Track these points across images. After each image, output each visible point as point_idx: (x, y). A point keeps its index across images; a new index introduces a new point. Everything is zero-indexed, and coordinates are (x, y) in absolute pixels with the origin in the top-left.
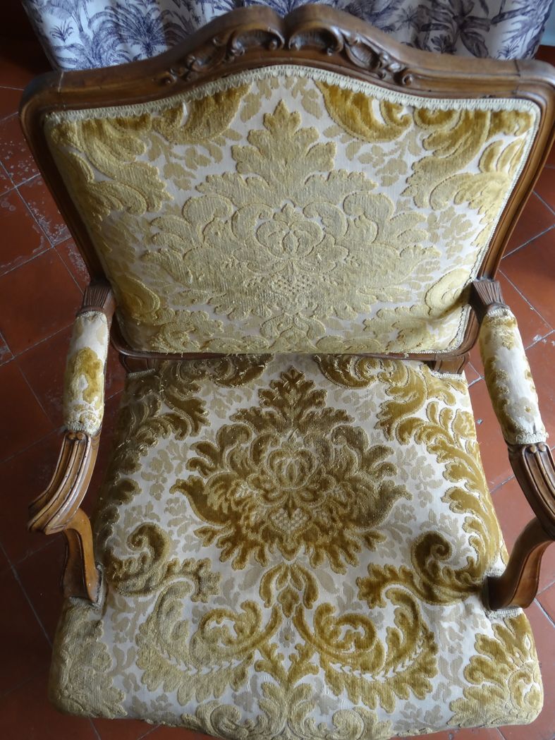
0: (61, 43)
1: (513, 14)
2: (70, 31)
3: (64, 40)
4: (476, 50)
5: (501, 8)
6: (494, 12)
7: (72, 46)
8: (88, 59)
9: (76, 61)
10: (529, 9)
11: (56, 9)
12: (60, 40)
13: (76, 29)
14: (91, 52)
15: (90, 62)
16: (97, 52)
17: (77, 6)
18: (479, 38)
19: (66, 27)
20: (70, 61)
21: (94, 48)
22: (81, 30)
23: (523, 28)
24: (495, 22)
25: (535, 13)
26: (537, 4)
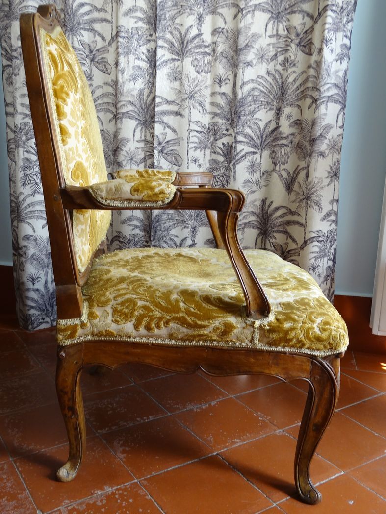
0: (31, 286)
1: (312, 239)
2: (39, 279)
3: (34, 284)
5: (304, 238)
6: (300, 242)
7: (37, 290)
8: (45, 304)
9: (37, 302)
10: (321, 239)
11: (35, 262)
12: (31, 283)
13: (43, 281)
14: (48, 300)
15: (46, 306)
16: (52, 302)
17: (48, 266)
19: (38, 275)
20: (33, 300)
21: (51, 299)
22: (46, 282)
23: (320, 252)
24: (302, 248)
25: (325, 245)
26: (325, 238)
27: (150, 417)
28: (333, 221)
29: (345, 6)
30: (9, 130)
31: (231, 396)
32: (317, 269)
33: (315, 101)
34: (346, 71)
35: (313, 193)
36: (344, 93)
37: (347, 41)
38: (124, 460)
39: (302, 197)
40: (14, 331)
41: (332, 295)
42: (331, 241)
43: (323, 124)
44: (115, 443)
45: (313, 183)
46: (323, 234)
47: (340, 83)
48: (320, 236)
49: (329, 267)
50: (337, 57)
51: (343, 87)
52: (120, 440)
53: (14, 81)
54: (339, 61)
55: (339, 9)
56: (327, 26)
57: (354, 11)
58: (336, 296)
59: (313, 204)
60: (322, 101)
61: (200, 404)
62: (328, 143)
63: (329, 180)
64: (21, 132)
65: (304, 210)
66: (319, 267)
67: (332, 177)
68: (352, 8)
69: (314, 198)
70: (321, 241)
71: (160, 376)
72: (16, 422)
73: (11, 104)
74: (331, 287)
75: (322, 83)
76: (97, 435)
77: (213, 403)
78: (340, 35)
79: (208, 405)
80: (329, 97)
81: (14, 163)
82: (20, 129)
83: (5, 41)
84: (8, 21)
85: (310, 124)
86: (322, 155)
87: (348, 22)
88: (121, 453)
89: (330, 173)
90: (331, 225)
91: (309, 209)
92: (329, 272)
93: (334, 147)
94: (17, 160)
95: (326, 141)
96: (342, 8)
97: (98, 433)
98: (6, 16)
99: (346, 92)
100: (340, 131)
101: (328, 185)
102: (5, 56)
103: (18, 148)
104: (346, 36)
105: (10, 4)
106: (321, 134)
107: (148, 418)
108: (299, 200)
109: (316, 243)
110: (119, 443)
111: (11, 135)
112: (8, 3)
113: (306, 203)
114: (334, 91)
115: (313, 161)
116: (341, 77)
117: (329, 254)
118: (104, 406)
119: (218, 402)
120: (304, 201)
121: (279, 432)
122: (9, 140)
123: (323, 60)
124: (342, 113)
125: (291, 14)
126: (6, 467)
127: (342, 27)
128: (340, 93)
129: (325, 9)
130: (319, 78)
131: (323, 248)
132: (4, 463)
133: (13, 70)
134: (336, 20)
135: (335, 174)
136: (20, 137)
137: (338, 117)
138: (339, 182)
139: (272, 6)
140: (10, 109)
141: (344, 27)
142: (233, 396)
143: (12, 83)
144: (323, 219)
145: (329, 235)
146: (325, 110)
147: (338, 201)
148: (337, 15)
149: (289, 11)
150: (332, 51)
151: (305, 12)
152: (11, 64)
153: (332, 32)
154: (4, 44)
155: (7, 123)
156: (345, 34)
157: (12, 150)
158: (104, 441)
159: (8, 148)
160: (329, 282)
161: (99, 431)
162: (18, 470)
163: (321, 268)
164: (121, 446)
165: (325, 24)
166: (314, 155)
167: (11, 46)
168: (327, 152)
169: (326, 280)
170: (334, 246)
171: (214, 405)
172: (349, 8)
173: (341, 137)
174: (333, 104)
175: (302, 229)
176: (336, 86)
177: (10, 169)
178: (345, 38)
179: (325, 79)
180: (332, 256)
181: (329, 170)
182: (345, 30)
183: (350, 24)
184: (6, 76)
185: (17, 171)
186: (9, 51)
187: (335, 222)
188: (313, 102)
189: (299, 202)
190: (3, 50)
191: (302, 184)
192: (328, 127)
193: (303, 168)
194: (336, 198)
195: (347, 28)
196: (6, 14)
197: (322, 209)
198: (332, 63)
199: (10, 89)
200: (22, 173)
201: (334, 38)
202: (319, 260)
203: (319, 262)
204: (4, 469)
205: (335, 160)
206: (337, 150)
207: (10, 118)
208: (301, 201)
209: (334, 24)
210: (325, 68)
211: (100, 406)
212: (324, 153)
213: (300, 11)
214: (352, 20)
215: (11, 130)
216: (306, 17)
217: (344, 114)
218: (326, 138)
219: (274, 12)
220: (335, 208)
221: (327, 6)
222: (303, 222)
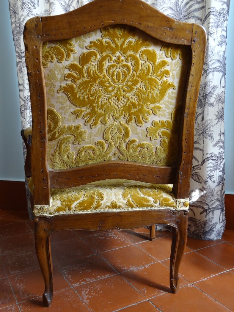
1: (208, 159)
4: (198, 180)
5: (203, 158)
6: (201, 161)
10: (214, 158)
18: (198, 174)
23: (214, 167)
24: (202, 164)
25: (217, 162)
26: (217, 157)
27: (106, 275)
28: (221, 147)
29: (221, 12)
30: (21, 100)
31: (159, 261)
32: (212, 178)
33: (206, 71)
34: (224, 52)
35: (207, 129)
36: (224, 65)
37: (224, 33)
38: (88, 304)
39: (200, 132)
40: (25, 221)
41: (223, 194)
42: (221, 160)
43: (212, 85)
44: (83, 293)
45: (207, 123)
46: (215, 155)
47: (221, 59)
48: (213, 156)
49: (220, 176)
50: (218, 44)
51: (224, 62)
52: (86, 291)
53: (23, 71)
54: (220, 46)
55: (218, 13)
56: (210, 25)
57: (228, 14)
58: (226, 195)
59: (207, 136)
60: (210, 71)
61: (139, 267)
62: (216, 97)
63: (217, 120)
64: (28, 100)
65: (202, 140)
66: (213, 176)
67: (219, 119)
68: (227, 13)
69: (208, 132)
70: (214, 160)
71: (114, 249)
72: (22, 279)
73: (22, 84)
74: (223, 189)
75: (209, 60)
76: (72, 287)
77: (147, 266)
78: (220, 29)
79: (143, 267)
80: (214, 68)
81: (24, 119)
82: (27, 98)
83: (18, 47)
84: (19, 36)
85: (203, 86)
86: (212, 105)
87: (224, 21)
88: (86, 299)
89: (217, 116)
90: (220, 149)
91: (205, 139)
92: (221, 179)
93: (219, 100)
94: (26, 117)
95: (214, 96)
96: (220, 13)
97: (73, 286)
98: (18, 33)
99: (225, 65)
100: (223, 89)
101: (217, 124)
102: (18, 56)
103: (26, 110)
104: (223, 30)
105: (20, 26)
106: (210, 92)
107: (105, 276)
108: (198, 134)
109: (211, 161)
110: (85, 293)
111: (22, 103)
112: (19, 25)
113: (203, 136)
114: (217, 64)
115: (206, 109)
116: (222, 55)
117: (220, 168)
118: (77, 268)
119: (150, 265)
120: (202, 135)
121: (190, 285)
122: (21, 106)
123: (209, 45)
124: (224, 78)
125: (188, 19)
126: (13, 309)
127: (221, 24)
128: (222, 65)
129: (209, 14)
130: (207, 57)
131: (215, 164)
132: (12, 306)
133: (22, 64)
134: (216, 20)
135: (221, 117)
136: (27, 104)
137: (221, 81)
138: (224, 122)
139: (176, 15)
140: (21, 87)
141: (222, 24)
142: (160, 261)
143: (22, 72)
144: (215, 145)
145: (219, 155)
146: (212, 76)
147: (224, 134)
148: (217, 17)
149: (186, 17)
150: (215, 39)
151: (197, 17)
152: (21, 61)
153: (214, 28)
154: (17, 49)
155: (20, 96)
156: (222, 29)
157: (23, 112)
158: (76, 291)
159: (21, 110)
160: (221, 186)
161: (73, 285)
162: (21, 310)
163: (215, 177)
164: (87, 294)
165: (209, 23)
166: (207, 105)
167: (21, 50)
168: (215, 103)
169: (219, 184)
170: (223, 163)
171: (147, 268)
172: (224, 12)
173: (224, 93)
174: (217, 72)
175: (201, 152)
176: (219, 61)
177: (22, 123)
178: (222, 31)
179: (211, 57)
180: (222, 169)
181: (217, 114)
182: (223, 26)
183: (226, 22)
184: (18, 68)
185: (26, 124)
186: (20, 53)
187: (223, 147)
188: (204, 72)
189: (198, 135)
190: (16, 53)
191: (200, 124)
192: (215, 87)
193: (200, 113)
194: (222, 132)
195: (223, 25)
196: (18, 32)
197: (213, 139)
198: (215, 47)
199: (21, 75)
200: (29, 125)
201: (215, 32)
202: (213, 171)
203: (213, 173)
204: (12, 310)
205: (220, 107)
206: (222, 101)
207: (21, 93)
208: (200, 134)
209: (215, 23)
210: (211, 50)
211: (75, 269)
212: (213, 103)
213: (193, 17)
214: (227, 20)
215: (22, 99)
216: (197, 20)
217: (225, 78)
218: (214, 94)
219: (177, 19)
220: (222, 138)
221: (210, 12)
222: (202, 148)
